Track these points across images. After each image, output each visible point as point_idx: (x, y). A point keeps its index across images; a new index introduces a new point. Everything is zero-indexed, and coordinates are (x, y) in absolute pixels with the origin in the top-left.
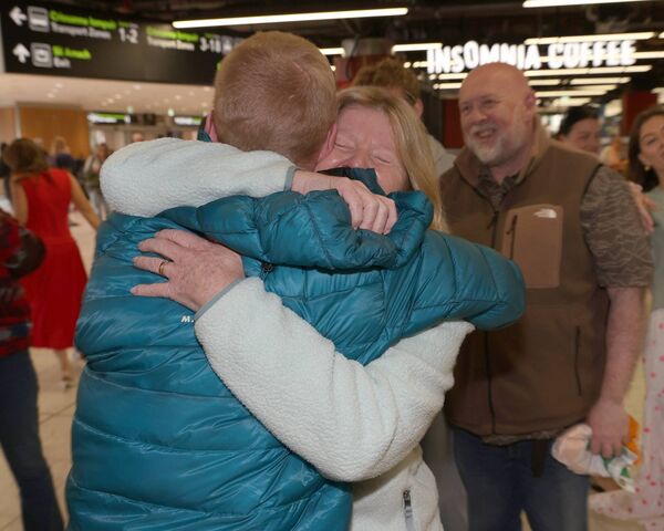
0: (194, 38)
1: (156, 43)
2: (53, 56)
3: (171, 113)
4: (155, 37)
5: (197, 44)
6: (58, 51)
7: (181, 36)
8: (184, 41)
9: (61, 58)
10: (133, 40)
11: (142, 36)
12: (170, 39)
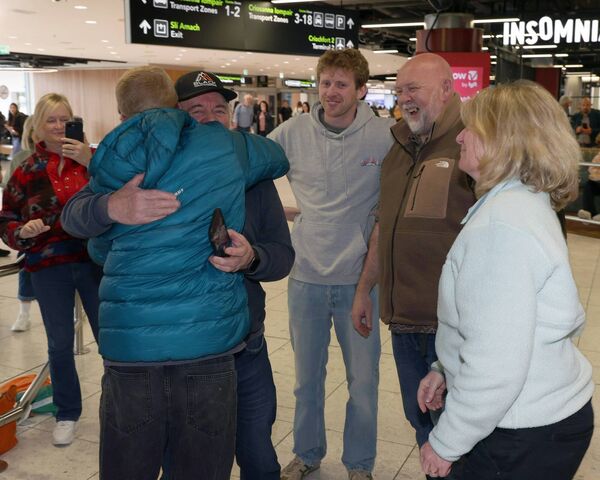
0: (290, 13)
1: (256, 17)
2: (170, 29)
3: (282, 76)
4: (255, 13)
5: (292, 18)
6: (174, 25)
7: (278, 11)
8: (280, 16)
9: (176, 31)
10: (236, 15)
11: (244, 12)
12: (269, 14)
